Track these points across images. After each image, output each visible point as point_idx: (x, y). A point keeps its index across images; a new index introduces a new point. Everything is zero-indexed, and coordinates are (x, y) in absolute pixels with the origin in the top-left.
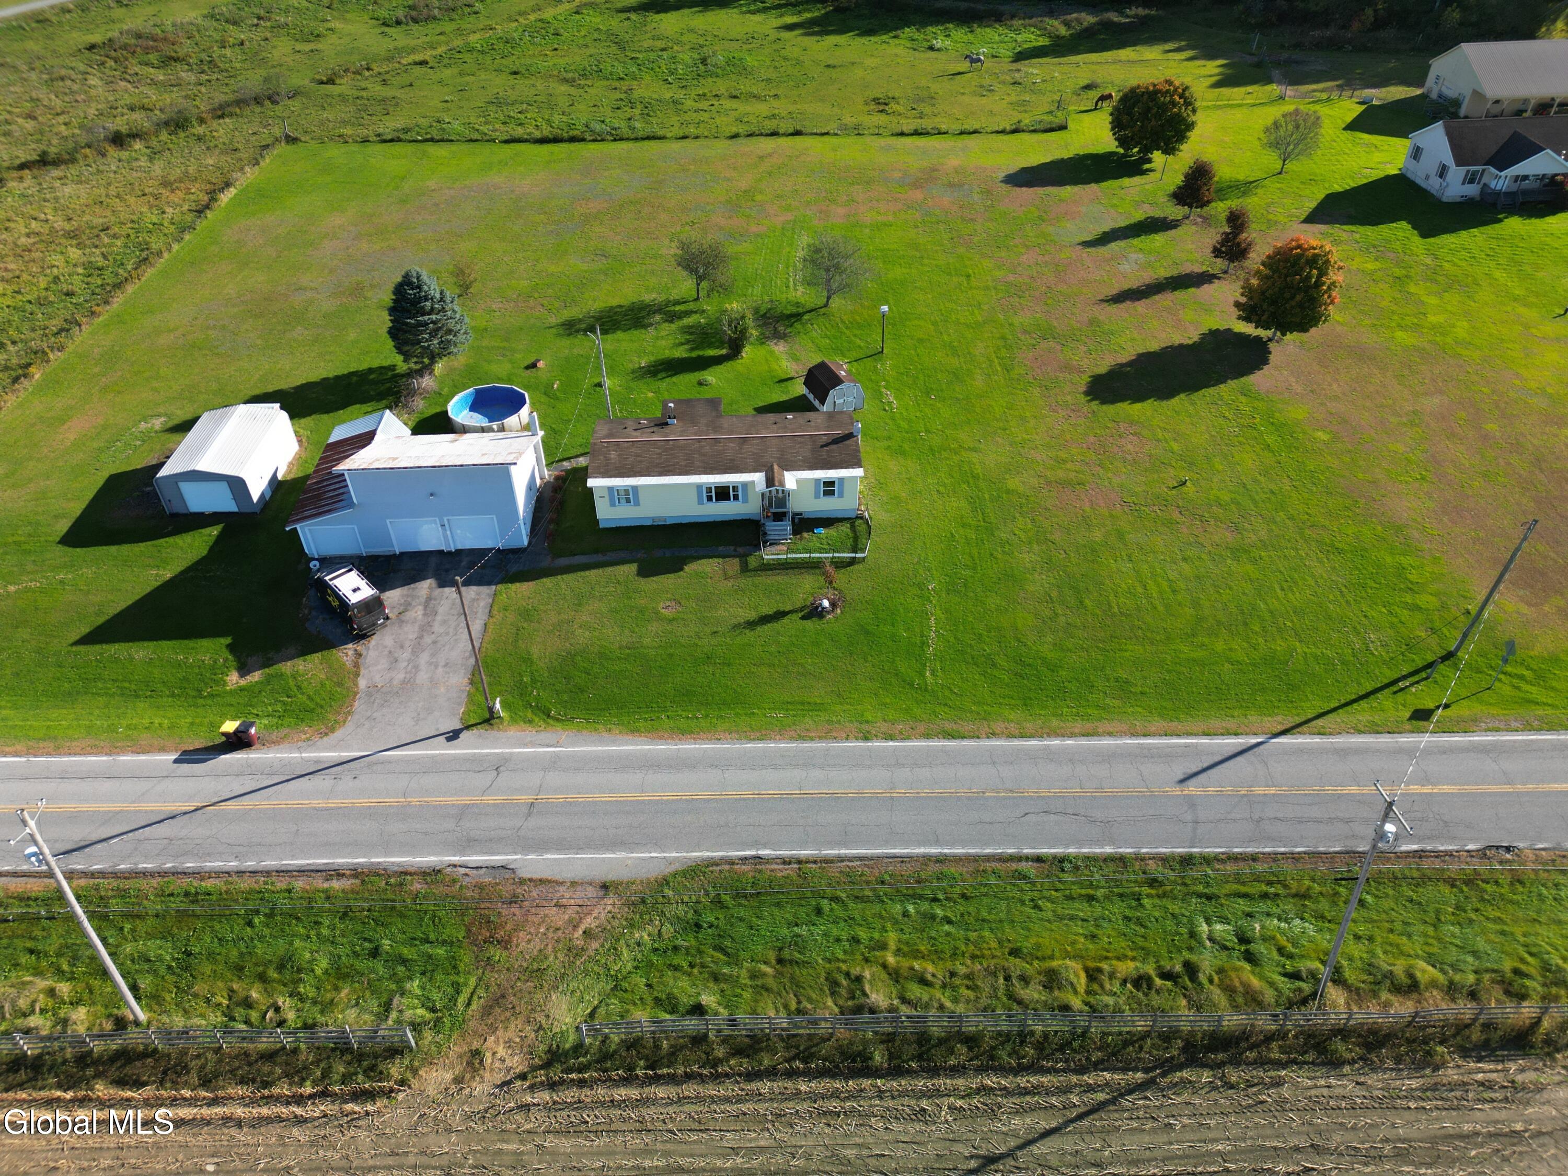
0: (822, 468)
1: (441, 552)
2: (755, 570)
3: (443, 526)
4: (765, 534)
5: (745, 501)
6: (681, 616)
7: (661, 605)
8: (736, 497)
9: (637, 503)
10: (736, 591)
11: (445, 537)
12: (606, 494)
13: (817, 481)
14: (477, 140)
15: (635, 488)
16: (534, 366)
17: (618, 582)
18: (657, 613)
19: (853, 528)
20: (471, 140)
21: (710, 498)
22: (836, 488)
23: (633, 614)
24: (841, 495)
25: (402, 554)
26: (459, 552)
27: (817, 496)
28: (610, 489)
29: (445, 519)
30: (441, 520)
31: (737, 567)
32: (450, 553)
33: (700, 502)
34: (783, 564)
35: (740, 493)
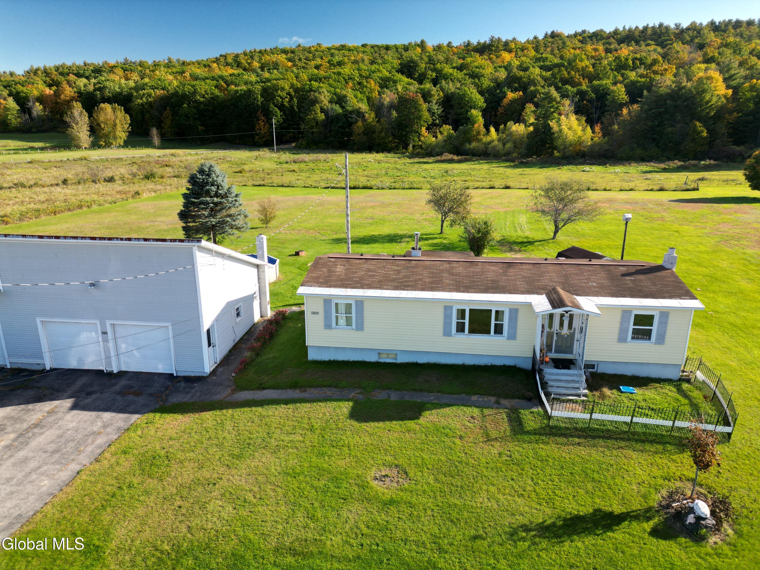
0: (633, 295)
1: (100, 372)
2: (534, 432)
3: (105, 333)
4: (544, 385)
5: (512, 336)
6: (406, 496)
7: (373, 472)
8: (499, 330)
9: (360, 327)
10: (506, 463)
11: (107, 350)
12: (320, 308)
13: (626, 311)
14: (308, 187)
15: (360, 302)
16: (297, 254)
17: (312, 429)
18: (363, 486)
19: (680, 391)
20: (305, 187)
21: (460, 328)
22: (655, 328)
23: (321, 483)
24: (661, 340)
25: (52, 370)
26: (122, 374)
27: (622, 339)
28: (327, 301)
29: (108, 323)
30: (103, 324)
31: (505, 426)
32: (110, 374)
33: (447, 333)
34: (583, 430)
35: (506, 323)
